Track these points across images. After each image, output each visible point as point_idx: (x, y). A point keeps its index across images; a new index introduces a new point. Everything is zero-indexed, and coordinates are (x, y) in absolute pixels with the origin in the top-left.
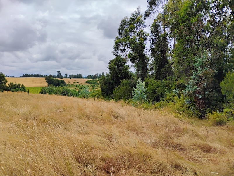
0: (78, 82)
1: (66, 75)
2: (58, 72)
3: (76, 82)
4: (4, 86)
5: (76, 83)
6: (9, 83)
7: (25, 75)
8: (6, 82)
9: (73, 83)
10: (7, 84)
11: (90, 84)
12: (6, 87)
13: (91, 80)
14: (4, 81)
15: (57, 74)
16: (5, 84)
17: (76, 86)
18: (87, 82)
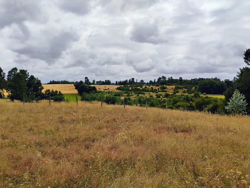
0: (109, 89)
1: (94, 81)
2: (86, 78)
3: (107, 88)
4: (40, 93)
5: (107, 90)
6: (46, 90)
7: (52, 81)
8: (42, 88)
9: (104, 90)
10: (43, 91)
11: (121, 91)
12: (43, 94)
13: (122, 86)
14: (40, 88)
15: (85, 80)
16: (41, 91)
17: (109, 93)
18: (118, 89)
